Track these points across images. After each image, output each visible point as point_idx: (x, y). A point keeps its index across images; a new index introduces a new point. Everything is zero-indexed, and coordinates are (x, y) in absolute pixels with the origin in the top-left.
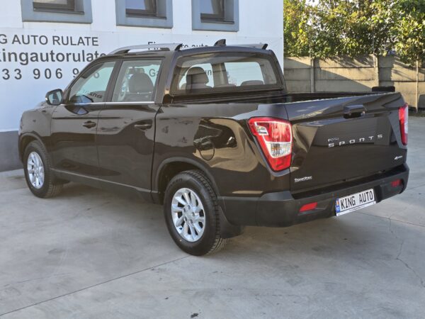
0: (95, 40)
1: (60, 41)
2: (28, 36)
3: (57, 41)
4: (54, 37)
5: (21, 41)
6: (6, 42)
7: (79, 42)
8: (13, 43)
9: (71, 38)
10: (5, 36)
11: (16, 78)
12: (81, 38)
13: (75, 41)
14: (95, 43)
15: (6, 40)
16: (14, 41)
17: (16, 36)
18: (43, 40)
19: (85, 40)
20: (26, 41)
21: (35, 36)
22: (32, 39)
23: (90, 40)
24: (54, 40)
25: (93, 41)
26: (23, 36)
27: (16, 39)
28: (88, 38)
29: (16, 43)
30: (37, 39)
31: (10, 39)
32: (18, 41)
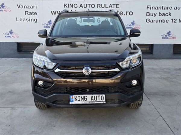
0: (117, 5)
1: (101, 6)
2: (87, 4)
3: (99, 6)
4: (98, 5)
5: (83, 6)
6: (77, 7)
7: (110, 7)
8: (80, 7)
9: (106, 5)
10: (77, 5)
11: (80, 22)
12: (111, 5)
13: (108, 6)
14: (117, 7)
15: (77, 6)
16: (80, 6)
17: (81, 4)
18: (93, 6)
19: (113, 6)
20: (85, 6)
21: (89, 4)
22: (88, 6)
23: (115, 6)
24: (98, 6)
25: (117, 6)
26: (84, 4)
27: (81, 6)
28: (114, 5)
29: (81, 7)
30: (90, 5)
31: (79, 6)
32: (82, 6)
